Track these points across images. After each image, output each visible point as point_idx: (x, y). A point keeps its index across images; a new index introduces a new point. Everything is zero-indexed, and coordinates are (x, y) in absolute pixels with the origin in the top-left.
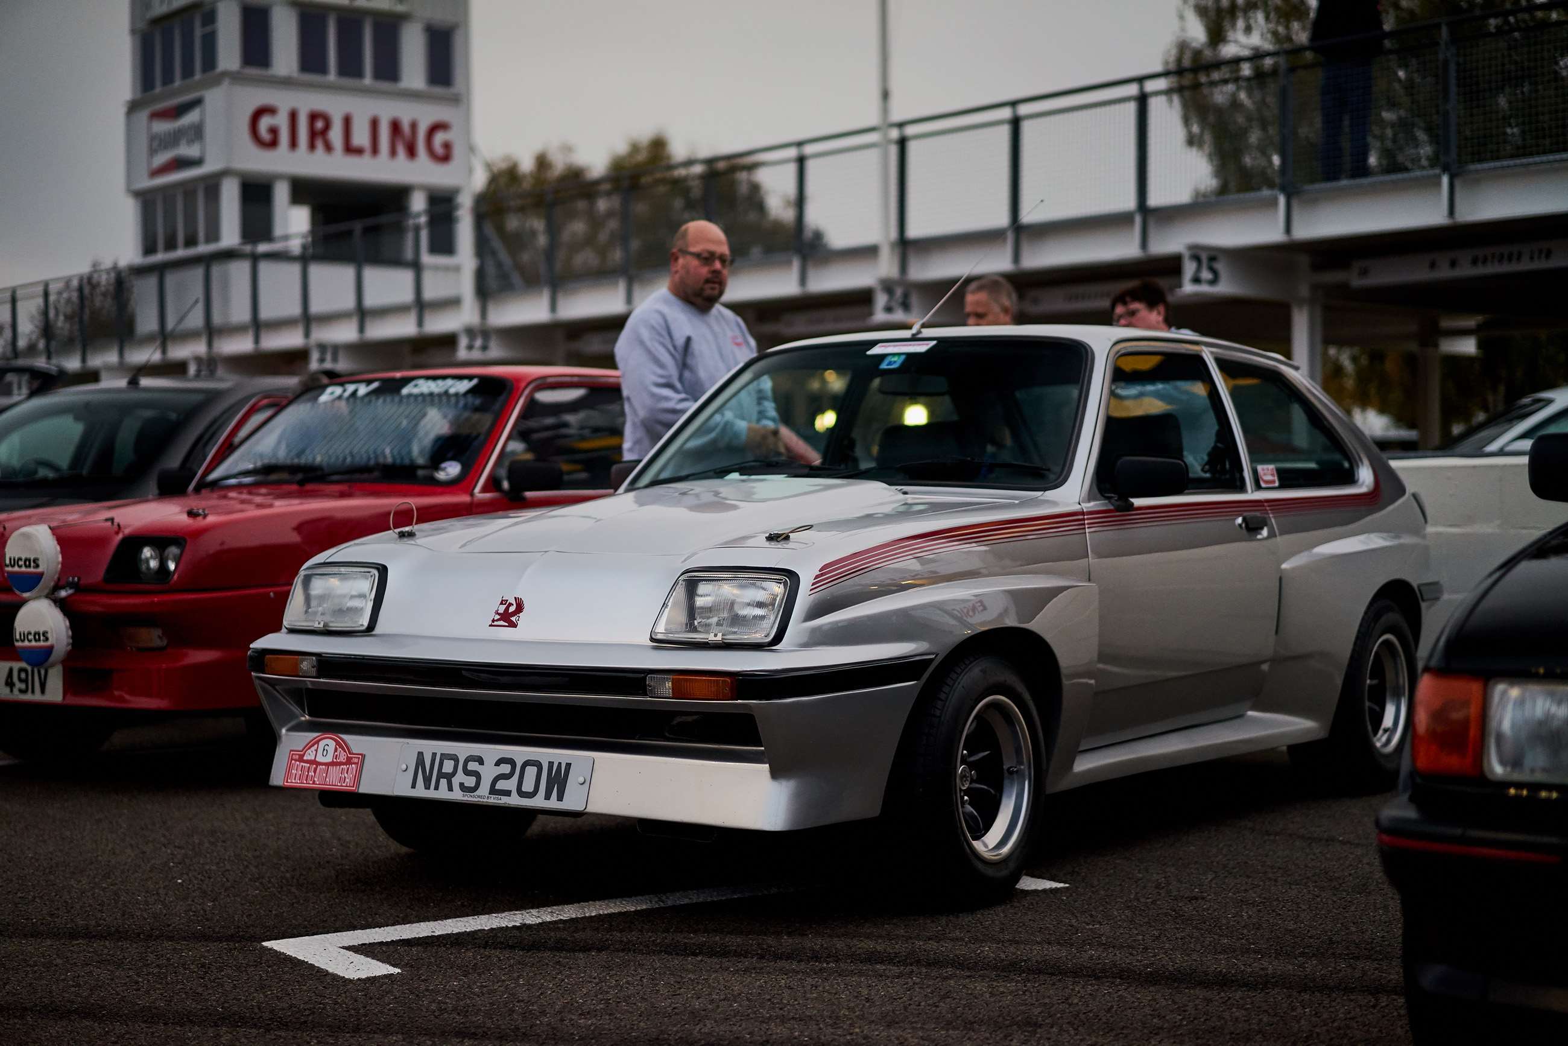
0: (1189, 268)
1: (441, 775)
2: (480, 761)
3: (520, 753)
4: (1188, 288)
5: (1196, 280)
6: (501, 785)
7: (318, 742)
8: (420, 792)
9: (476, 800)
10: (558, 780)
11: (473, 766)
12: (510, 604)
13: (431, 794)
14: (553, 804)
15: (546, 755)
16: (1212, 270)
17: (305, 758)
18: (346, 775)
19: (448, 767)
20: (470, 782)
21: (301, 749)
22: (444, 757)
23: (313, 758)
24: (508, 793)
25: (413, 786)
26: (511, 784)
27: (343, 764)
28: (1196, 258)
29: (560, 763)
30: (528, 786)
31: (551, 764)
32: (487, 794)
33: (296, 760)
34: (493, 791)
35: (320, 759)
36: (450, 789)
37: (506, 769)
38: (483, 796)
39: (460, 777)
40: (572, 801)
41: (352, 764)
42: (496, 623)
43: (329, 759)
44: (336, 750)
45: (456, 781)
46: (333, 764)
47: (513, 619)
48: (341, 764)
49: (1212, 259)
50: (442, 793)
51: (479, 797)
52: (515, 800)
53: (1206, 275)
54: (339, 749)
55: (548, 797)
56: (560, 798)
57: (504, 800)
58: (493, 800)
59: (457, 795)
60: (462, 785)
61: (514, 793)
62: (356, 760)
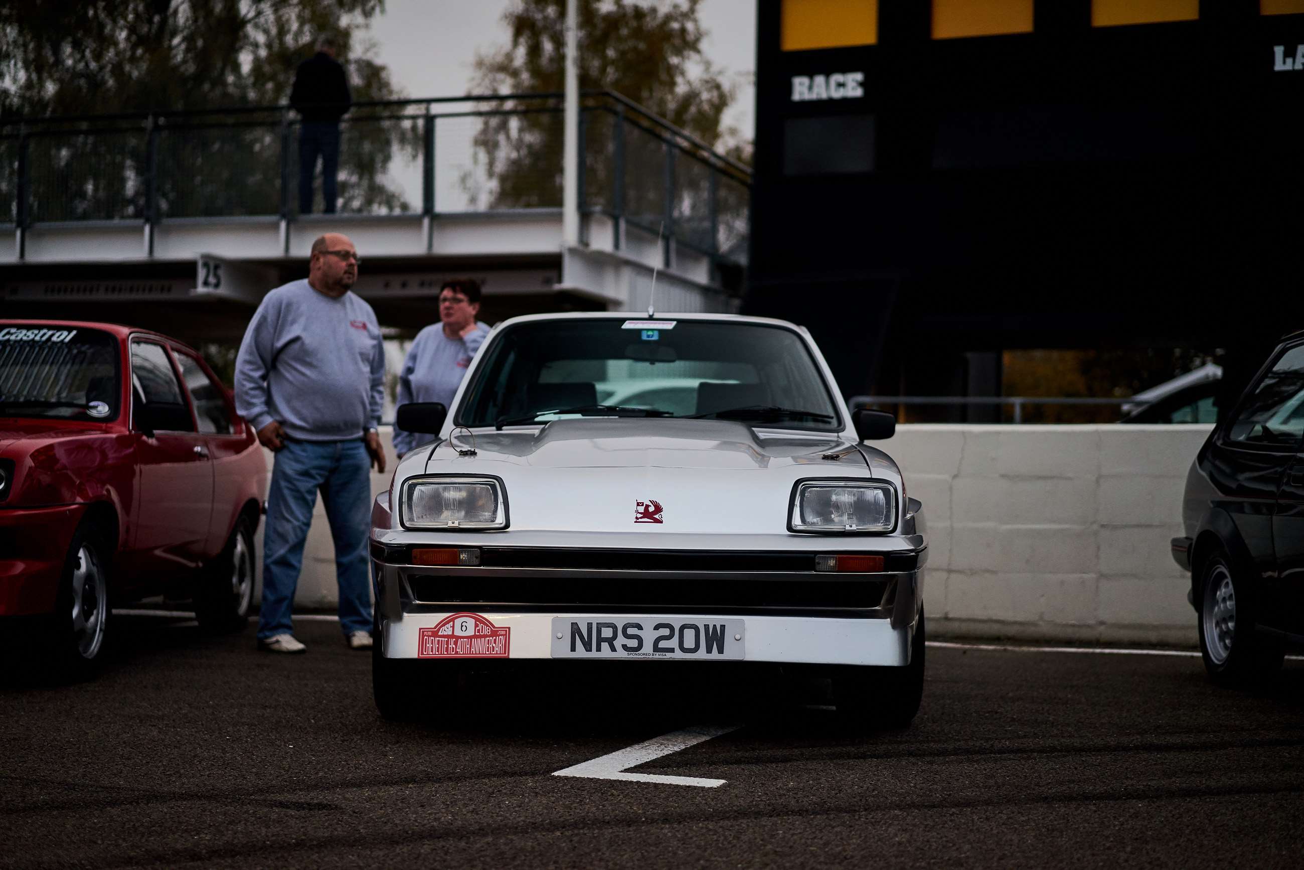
0: (201, 274)
1: (600, 640)
2: (640, 627)
3: (677, 620)
4: (201, 290)
5: (206, 283)
6: (663, 644)
7: (453, 620)
8: (581, 653)
9: (643, 657)
10: (716, 638)
11: (630, 631)
12: (647, 506)
13: (594, 655)
14: (715, 656)
15: (700, 620)
16: (216, 276)
17: (440, 633)
18: (494, 645)
19: (607, 633)
20: (634, 643)
21: (433, 627)
22: (600, 626)
23: (450, 633)
24: (672, 650)
25: (573, 649)
26: (674, 643)
27: (489, 636)
28: (206, 265)
29: (715, 626)
30: (689, 642)
31: (707, 627)
32: (652, 652)
33: (429, 636)
34: (656, 649)
35: (458, 632)
36: (613, 649)
37: (666, 632)
38: (647, 652)
39: (620, 641)
40: (731, 653)
41: (499, 636)
42: (640, 520)
43: (471, 632)
44: (476, 625)
45: (618, 643)
46: (475, 636)
47: (657, 516)
48: (485, 636)
49: (216, 267)
50: (606, 653)
51: (644, 654)
52: (679, 655)
53: (212, 280)
54: (480, 626)
55: (709, 650)
56: (721, 651)
57: (668, 656)
58: (658, 656)
59: (621, 654)
60: (624, 647)
61: (677, 649)
62: (503, 633)
